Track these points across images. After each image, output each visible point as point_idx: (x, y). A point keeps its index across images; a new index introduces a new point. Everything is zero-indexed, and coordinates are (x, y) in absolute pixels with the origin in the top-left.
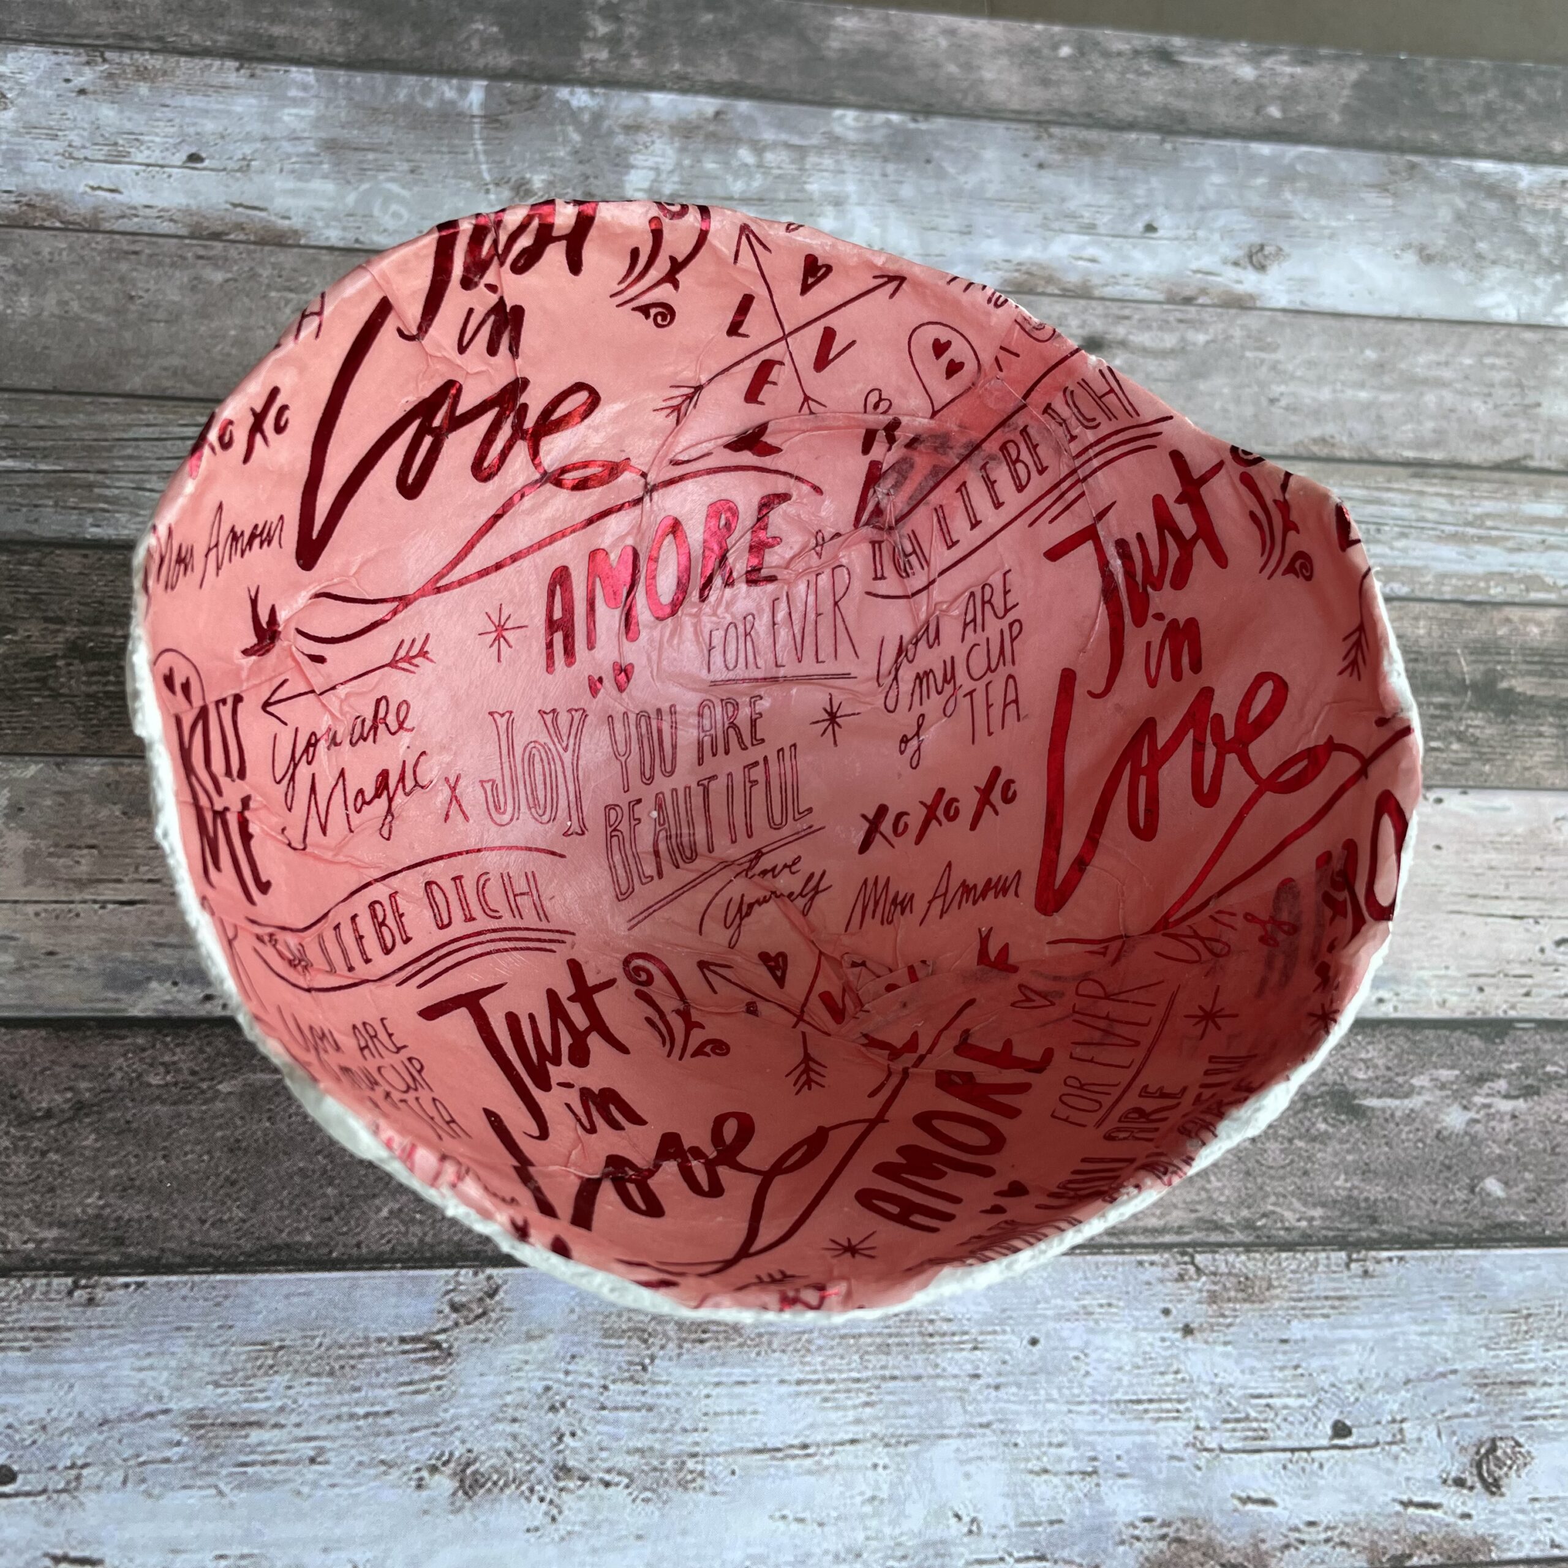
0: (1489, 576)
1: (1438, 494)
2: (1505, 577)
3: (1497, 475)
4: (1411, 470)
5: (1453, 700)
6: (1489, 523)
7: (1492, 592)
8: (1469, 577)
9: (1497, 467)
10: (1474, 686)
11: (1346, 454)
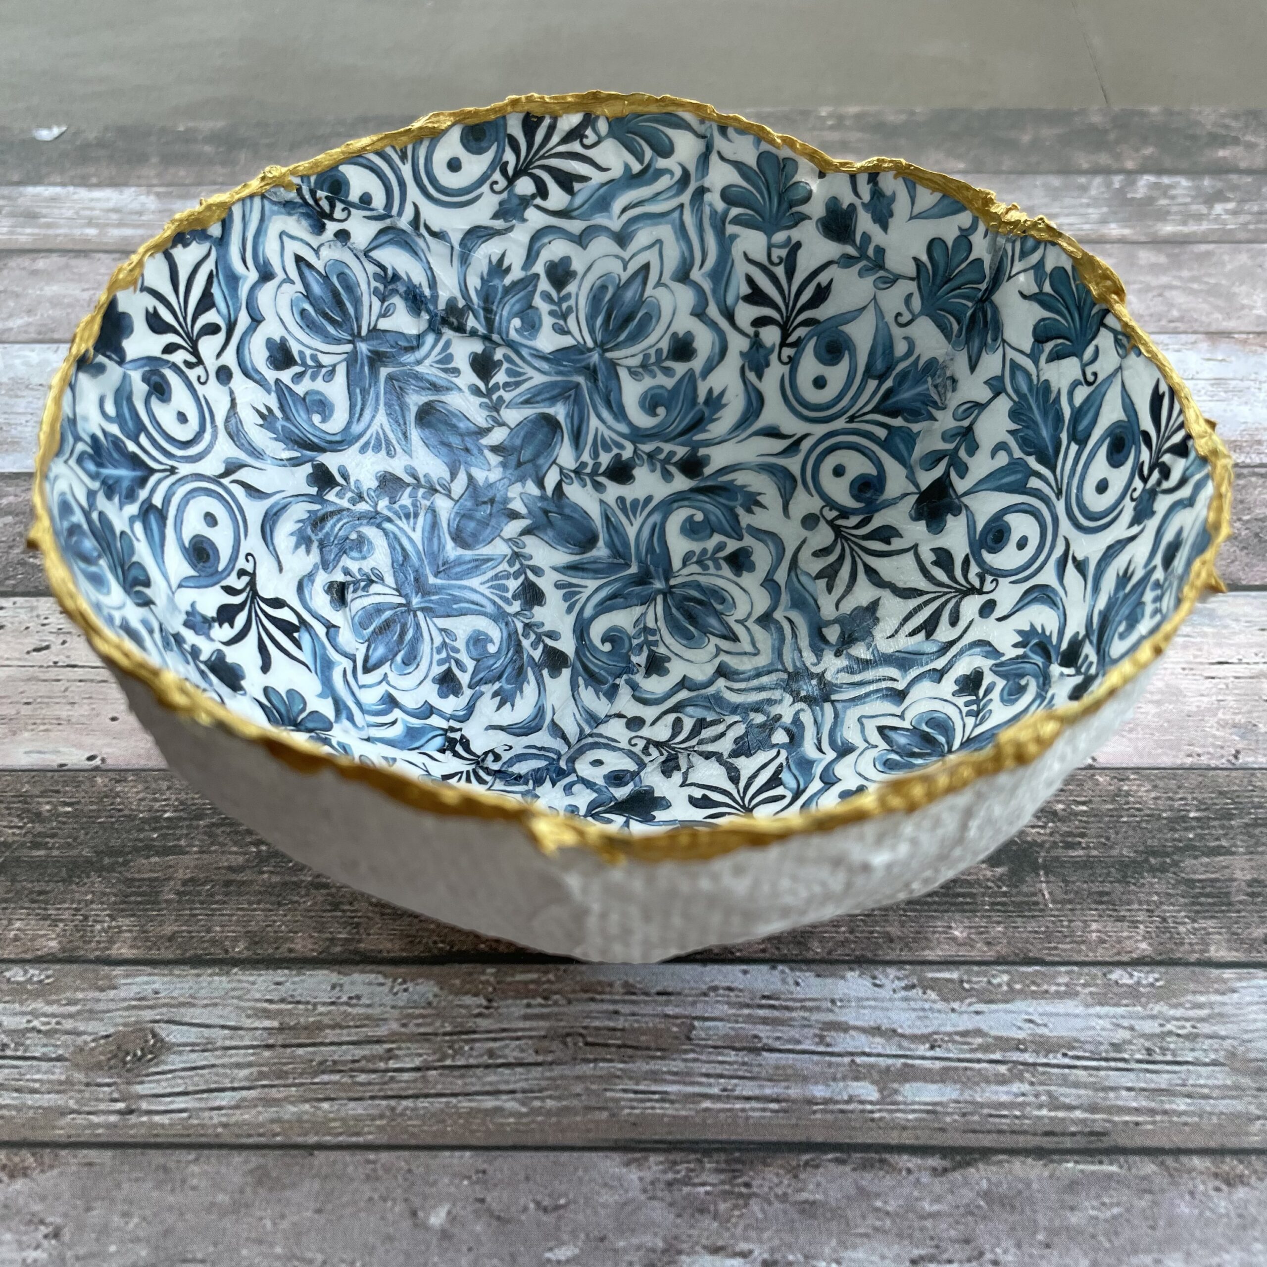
0: (1010, 996)
1: (1070, 1108)
2: (988, 997)
3: (987, 1141)
4: (1106, 1142)
5: (1059, 852)
6: (1003, 1069)
7: (1006, 978)
8: (1034, 995)
9: (985, 1153)
10: (1035, 868)
11: (1197, 1162)
